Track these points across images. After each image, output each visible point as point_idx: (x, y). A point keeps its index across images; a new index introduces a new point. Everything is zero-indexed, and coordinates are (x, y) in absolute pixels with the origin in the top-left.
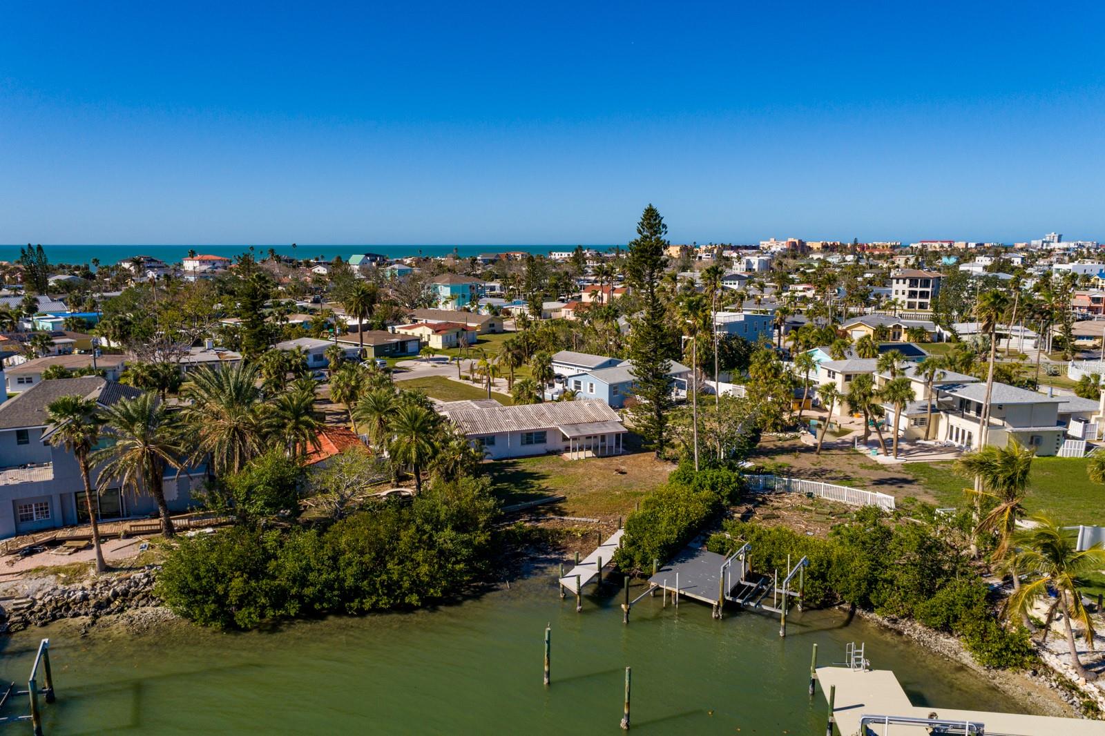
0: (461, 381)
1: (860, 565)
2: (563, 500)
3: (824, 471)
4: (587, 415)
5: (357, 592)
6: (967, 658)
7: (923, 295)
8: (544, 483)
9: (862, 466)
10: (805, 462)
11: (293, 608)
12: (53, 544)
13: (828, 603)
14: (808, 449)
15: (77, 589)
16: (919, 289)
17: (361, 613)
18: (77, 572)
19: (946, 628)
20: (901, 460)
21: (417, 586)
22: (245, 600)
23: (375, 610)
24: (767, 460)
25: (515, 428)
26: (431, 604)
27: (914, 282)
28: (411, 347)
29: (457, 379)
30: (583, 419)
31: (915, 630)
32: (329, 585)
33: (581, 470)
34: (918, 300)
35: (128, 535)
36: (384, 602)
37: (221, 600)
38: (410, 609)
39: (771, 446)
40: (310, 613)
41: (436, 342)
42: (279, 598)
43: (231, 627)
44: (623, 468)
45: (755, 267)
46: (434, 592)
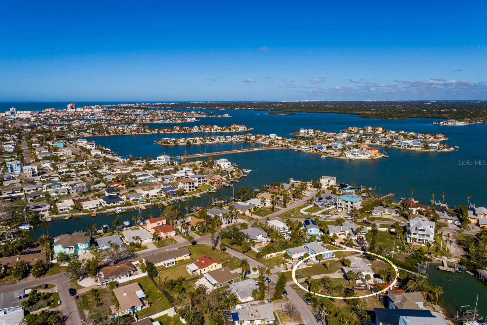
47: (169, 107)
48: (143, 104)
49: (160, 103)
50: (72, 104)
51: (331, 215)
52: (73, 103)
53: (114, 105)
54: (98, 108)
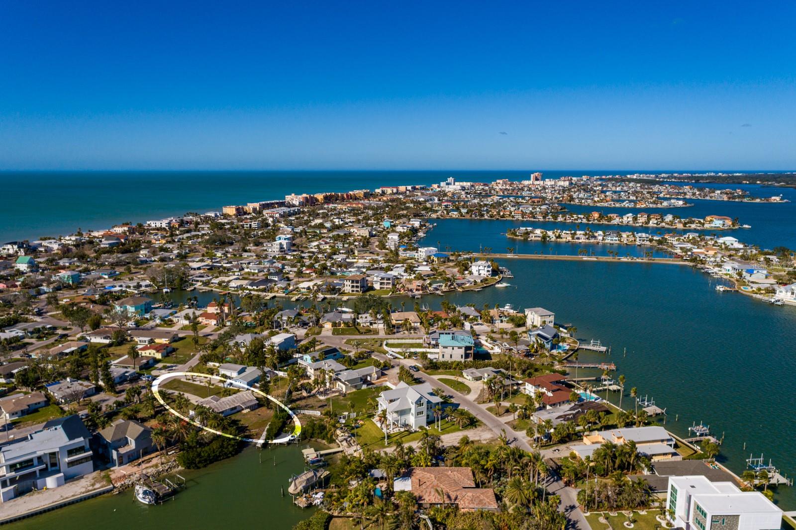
0: (187, 381)
1: (310, 431)
2: (248, 427)
3: (306, 406)
4: (246, 399)
5: (220, 456)
6: (326, 443)
7: (357, 287)
8: (242, 423)
9: (317, 401)
10: (302, 403)
11: (208, 462)
12: (143, 462)
13: (306, 438)
14: (304, 398)
15: (160, 468)
16: (355, 285)
17: (221, 460)
18: (156, 466)
19: (323, 439)
20: (326, 397)
21: (230, 453)
22: (200, 462)
23: (223, 459)
24: (294, 404)
25: (229, 408)
26: (233, 455)
27: (353, 282)
28: (151, 362)
29: (185, 380)
30: (246, 401)
31: (319, 440)
32: (214, 456)
33: (249, 416)
34: (355, 289)
35: (156, 457)
36: (225, 457)
37: (195, 463)
38: (229, 457)
39: (295, 398)
40: (211, 462)
41: (159, 356)
42: (205, 460)
43: (199, 468)
44: (259, 413)
45: (285, 246)
46: (233, 453)
47: (708, 181)
48: (676, 175)
49: (712, 174)
50: (537, 174)
51: (403, 358)
52: (540, 172)
53: (617, 176)
54: (564, 181)
